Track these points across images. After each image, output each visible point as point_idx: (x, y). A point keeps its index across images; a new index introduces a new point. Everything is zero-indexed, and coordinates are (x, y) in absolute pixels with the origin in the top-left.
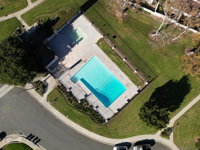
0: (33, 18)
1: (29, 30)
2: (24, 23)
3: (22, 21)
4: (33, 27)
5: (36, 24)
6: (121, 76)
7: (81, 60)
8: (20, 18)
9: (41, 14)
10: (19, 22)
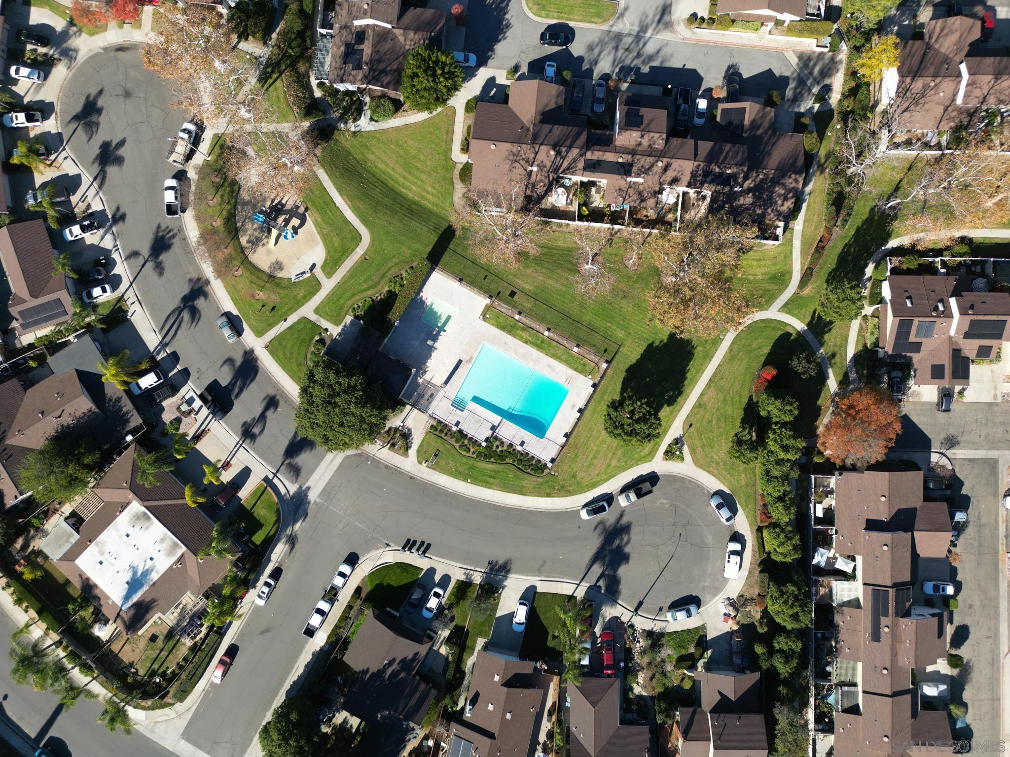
0: (341, 308)
1: (340, 334)
2: (324, 324)
3: (319, 321)
4: (345, 326)
5: (349, 319)
6: (549, 366)
7: (460, 362)
8: (313, 317)
9: (353, 296)
10: (315, 325)
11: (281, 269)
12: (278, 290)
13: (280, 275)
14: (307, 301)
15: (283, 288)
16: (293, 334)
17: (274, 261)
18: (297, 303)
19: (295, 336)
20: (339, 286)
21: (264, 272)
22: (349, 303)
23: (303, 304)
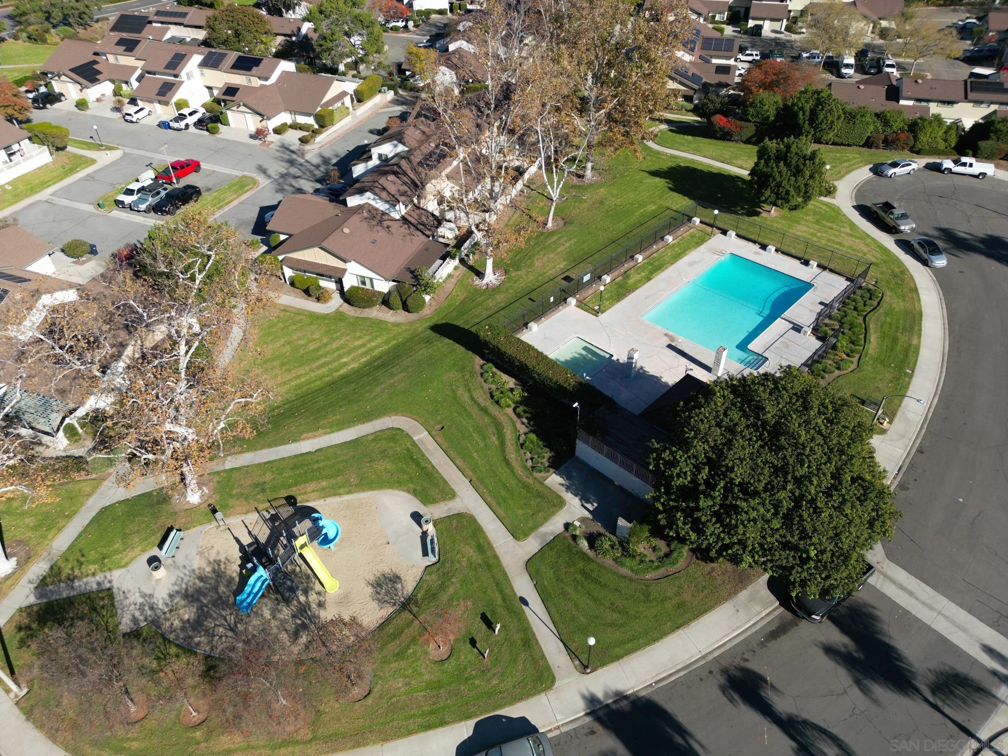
2: (555, 525)
3: (544, 535)
4: (568, 488)
8: (532, 545)
10: (551, 545)
11: (396, 579)
12: (444, 598)
13: (409, 586)
14: (491, 548)
15: (443, 587)
16: (564, 594)
17: (369, 590)
18: (489, 567)
19: (570, 590)
20: (477, 483)
21: (388, 620)
22: (520, 472)
23: (496, 557)
